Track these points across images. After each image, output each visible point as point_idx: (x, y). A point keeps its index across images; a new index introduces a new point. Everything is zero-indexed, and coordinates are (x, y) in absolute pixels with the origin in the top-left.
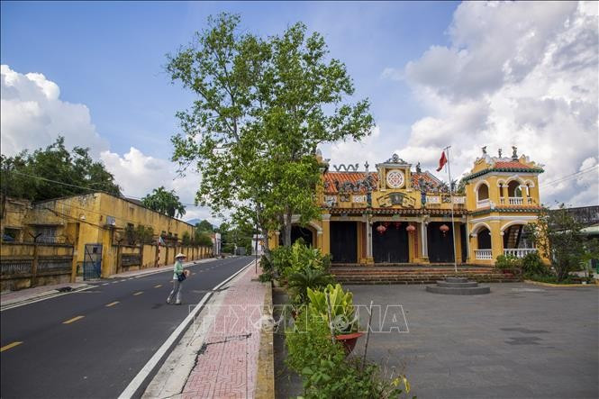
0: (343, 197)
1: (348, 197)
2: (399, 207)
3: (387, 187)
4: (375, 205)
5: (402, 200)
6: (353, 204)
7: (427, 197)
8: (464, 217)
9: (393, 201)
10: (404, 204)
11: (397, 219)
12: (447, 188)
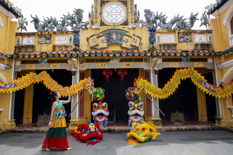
0: (43, 38)
1: (49, 37)
2: (118, 49)
3: (102, 24)
4: (84, 47)
5: (121, 40)
6: (54, 47)
7: (157, 35)
8: (210, 61)
9: (108, 41)
10: (124, 45)
11: (115, 64)
12: (184, 24)
